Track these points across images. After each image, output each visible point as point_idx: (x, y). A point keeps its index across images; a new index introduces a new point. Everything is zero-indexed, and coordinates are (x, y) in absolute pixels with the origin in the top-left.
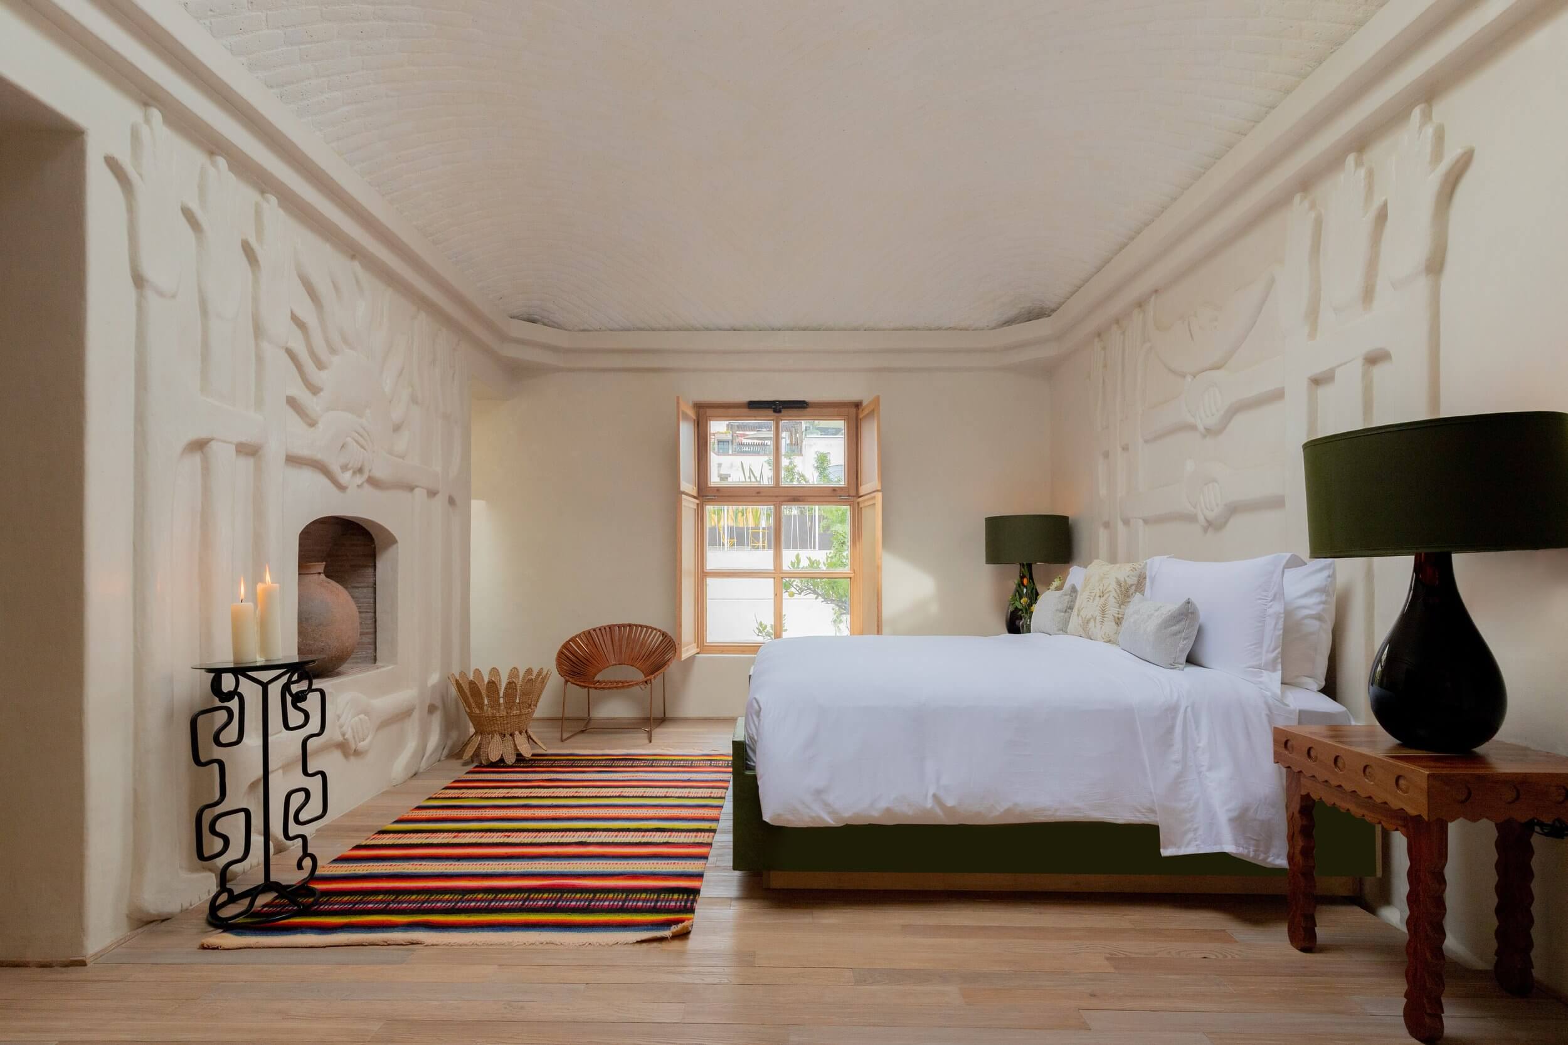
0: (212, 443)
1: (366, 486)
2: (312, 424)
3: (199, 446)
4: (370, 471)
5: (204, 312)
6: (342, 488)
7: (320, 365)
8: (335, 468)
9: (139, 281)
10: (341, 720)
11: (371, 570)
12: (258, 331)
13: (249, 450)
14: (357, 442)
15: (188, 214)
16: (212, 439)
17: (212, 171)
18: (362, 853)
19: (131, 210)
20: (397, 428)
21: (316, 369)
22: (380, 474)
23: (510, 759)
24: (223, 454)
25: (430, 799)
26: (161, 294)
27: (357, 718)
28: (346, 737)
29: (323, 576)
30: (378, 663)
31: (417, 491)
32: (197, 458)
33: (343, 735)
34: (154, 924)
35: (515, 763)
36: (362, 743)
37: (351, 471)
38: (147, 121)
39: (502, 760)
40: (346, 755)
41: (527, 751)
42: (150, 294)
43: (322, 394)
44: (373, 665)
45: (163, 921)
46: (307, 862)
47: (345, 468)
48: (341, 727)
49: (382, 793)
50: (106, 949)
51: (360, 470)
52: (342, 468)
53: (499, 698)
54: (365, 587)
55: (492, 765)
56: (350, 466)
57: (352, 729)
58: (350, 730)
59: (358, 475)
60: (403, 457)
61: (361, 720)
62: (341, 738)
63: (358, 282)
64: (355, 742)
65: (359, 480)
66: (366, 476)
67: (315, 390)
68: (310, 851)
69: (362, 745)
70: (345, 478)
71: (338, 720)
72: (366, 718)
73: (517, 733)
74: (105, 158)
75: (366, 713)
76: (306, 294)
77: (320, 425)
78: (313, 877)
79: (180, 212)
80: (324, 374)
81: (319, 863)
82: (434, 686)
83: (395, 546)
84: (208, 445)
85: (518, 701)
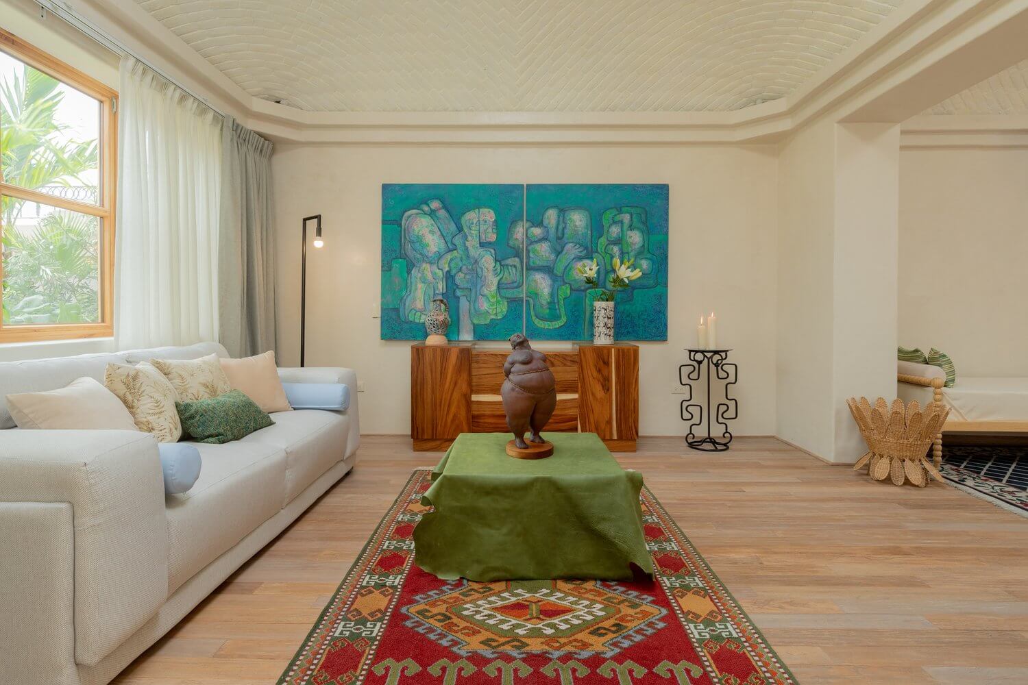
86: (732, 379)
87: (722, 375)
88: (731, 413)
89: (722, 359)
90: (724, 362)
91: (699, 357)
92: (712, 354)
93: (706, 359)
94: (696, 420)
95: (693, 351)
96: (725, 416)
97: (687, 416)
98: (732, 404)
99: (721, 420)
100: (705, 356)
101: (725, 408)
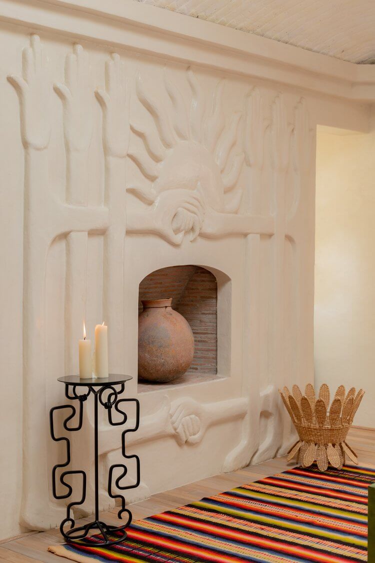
0: (71, 233)
1: (200, 240)
2: (150, 203)
3: (65, 236)
4: (201, 229)
5: (68, 150)
6: (175, 245)
7: (157, 159)
8: (169, 232)
9: (26, 144)
10: (173, 418)
11: (214, 301)
12: (106, 150)
13: (99, 233)
14: (188, 210)
15: (57, 91)
16: (70, 232)
17: (73, 57)
18: (170, 518)
19: (21, 103)
20: (228, 190)
21: (153, 162)
22: (209, 230)
23: (323, 467)
24: (79, 239)
25: (240, 488)
26: (38, 149)
27: (188, 418)
28: (177, 431)
29: (170, 309)
30: (218, 375)
31: (250, 237)
32: (62, 245)
33: (175, 429)
34: (34, 532)
35: (327, 471)
36: (193, 437)
37: (184, 232)
38: (32, 45)
39: (315, 465)
40: (180, 444)
41: (336, 463)
42: (32, 151)
43: (157, 180)
44: (214, 376)
45: (40, 532)
46: (125, 515)
47: (177, 231)
48: (173, 423)
49: (213, 477)
50: (6, 540)
51: (193, 229)
52: (174, 231)
53: (326, 412)
54: (210, 314)
55: (307, 469)
56: (182, 228)
57: (183, 425)
58: (180, 426)
59: (192, 234)
60: (236, 213)
61: (191, 418)
62: (173, 432)
63: (192, 86)
64: (186, 435)
65: (191, 236)
66: (197, 232)
67: (152, 179)
68: (126, 507)
69: (192, 438)
70: (178, 238)
71: (171, 418)
72: (197, 418)
73: (330, 445)
74: (7, 78)
75: (197, 414)
76: (147, 111)
77: (156, 204)
78: (128, 526)
79: (53, 91)
80: (160, 166)
81: (133, 517)
82: (267, 397)
83: (229, 283)
84: (69, 235)
85: (341, 417)
86: (131, 423)
87: (117, 417)
88: (131, 479)
89: (116, 394)
90: (120, 397)
91: (82, 391)
92: (101, 387)
93: (92, 394)
94: (76, 497)
95: (71, 384)
96: (121, 484)
97: (62, 490)
98: (131, 464)
99: (115, 490)
100: (91, 390)
101: (122, 470)
